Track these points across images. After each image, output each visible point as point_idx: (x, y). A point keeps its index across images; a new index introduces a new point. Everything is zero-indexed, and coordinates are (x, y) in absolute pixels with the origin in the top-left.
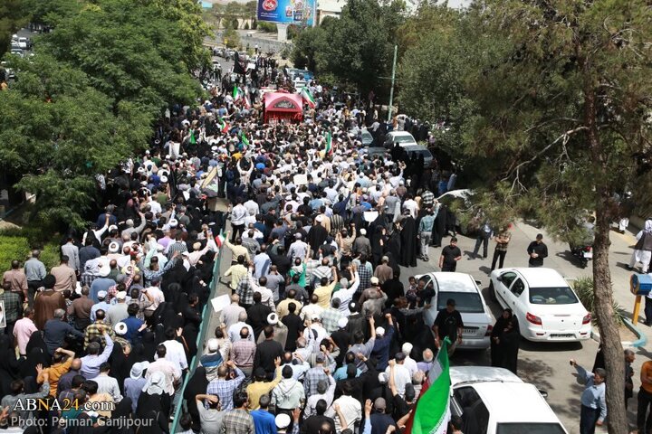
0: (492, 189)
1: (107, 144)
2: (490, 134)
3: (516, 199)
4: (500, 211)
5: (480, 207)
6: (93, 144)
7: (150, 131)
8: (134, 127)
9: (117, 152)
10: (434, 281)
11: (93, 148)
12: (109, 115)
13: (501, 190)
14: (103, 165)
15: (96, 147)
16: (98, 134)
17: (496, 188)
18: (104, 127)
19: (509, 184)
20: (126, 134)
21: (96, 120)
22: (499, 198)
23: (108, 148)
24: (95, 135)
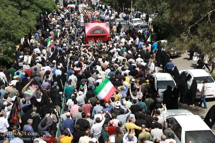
0: (179, 37)
1: (19, 29)
2: (176, 14)
3: (189, 41)
4: (182, 46)
5: (173, 45)
6: (13, 29)
7: (36, 23)
8: (29, 21)
9: (24, 31)
10: (155, 77)
11: (13, 30)
12: (19, 16)
13: (182, 37)
14: (19, 38)
15: (14, 30)
16: (15, 25)
17: (180, 36)
18: (17, 22)
19: (185, 34)
20: (26, 24)
21: (13, 19)
22: (182, 40)
23: (20, 31)
24: (14, 25)
